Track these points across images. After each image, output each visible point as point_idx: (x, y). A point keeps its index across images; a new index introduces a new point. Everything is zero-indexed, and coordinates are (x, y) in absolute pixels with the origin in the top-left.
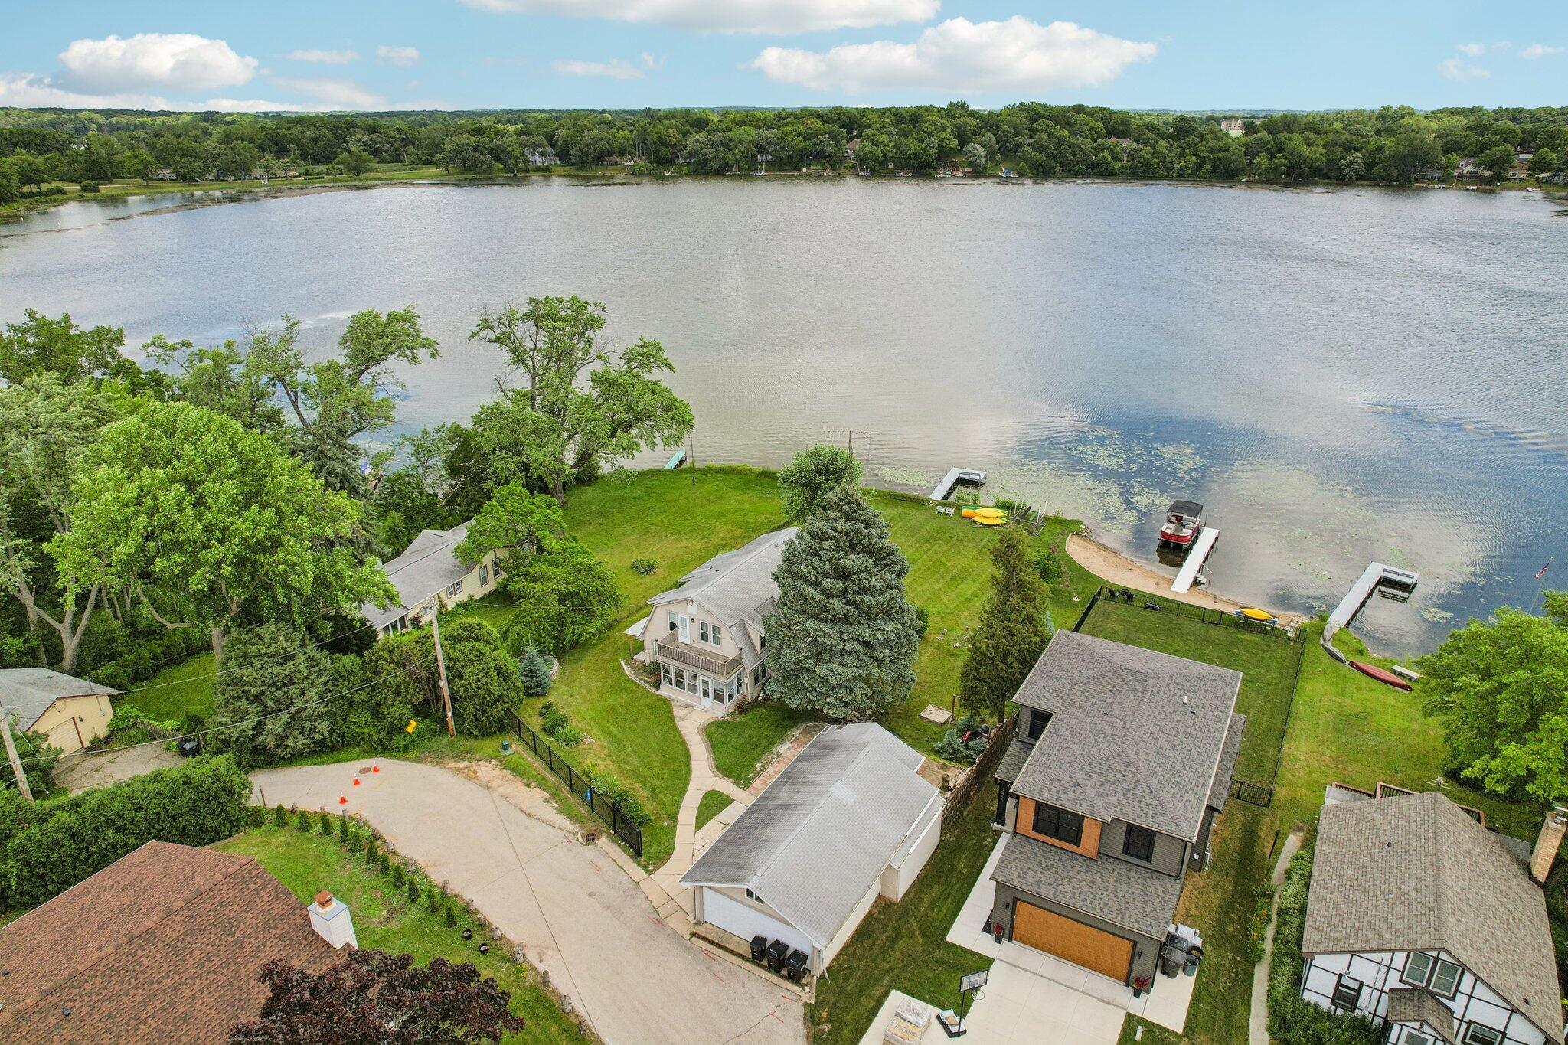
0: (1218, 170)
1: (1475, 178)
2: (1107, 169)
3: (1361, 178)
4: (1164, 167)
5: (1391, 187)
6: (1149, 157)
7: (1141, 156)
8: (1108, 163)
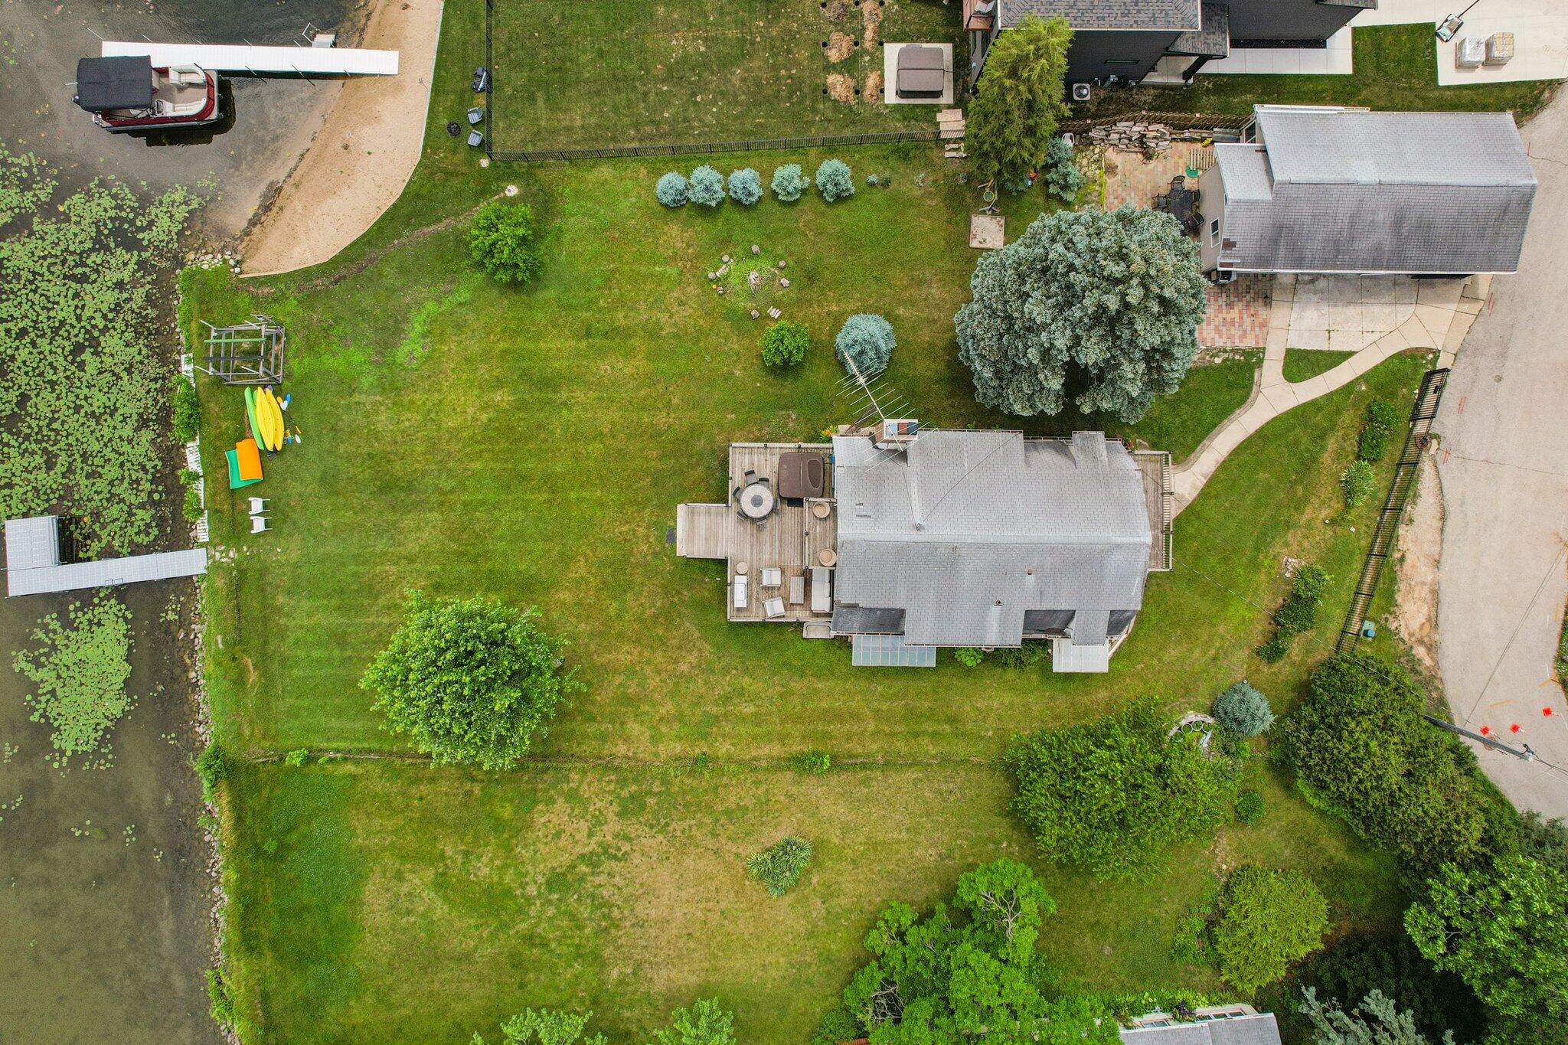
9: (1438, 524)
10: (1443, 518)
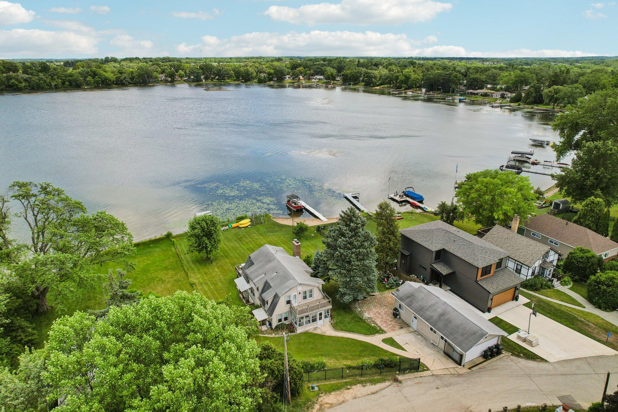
0: (73, 84)
1: (166, 81)
2: (18, 88)
3: (130, 83)
4: (47, 85)
5: (142, 85)
6: (37, 81)
7: (33, 81)
8: (17, 85)
9: (369, 393)
10: (373, 393)
